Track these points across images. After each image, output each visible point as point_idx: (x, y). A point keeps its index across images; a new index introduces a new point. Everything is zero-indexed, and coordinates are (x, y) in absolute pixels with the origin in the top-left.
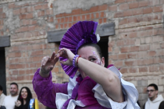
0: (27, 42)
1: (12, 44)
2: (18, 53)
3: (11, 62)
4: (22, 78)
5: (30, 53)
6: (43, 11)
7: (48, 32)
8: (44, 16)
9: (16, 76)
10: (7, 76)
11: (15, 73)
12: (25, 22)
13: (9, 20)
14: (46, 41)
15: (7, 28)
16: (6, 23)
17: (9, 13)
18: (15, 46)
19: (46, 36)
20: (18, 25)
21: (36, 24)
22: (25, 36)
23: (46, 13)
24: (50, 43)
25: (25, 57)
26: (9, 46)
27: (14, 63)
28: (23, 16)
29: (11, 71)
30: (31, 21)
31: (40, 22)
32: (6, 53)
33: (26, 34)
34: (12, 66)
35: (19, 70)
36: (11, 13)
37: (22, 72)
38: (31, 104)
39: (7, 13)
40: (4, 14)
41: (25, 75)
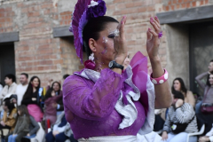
0: (34, 37)
1: (20, 39)
2: (26, 47)
3: (20, 55)
4: (30, 69)
5: (37, 47)
6: (49, 10)
7: (54, 28)
8: (49, 14)
9: (25, 67)
10: (17, 67)
11: (24, 64)
12: (33, 19)
13: (18, 17)
14: (52, 36)
15: (16, 25)
16: (15, 20)
17: (18, 12)
18: (24, 41)
19: (51, 32)
20: (26, 22)
21: (43, 21)
22: (33, 32)
23: (51, 11)
24: (55, 37)
25: (32, 51)
26: (18, 41)
27: (23, 56)
28: (30, 14)
29: (20, 63)
30: (38, 19)
31: (46, 19)
32: (16, 47)
33: (33, 30)
34: (21, 59)
35: (27, 61)
36: (20, 11)
37: (30, 64)
39: (16, 12)
40: (14, 12)
41: (33, 66)
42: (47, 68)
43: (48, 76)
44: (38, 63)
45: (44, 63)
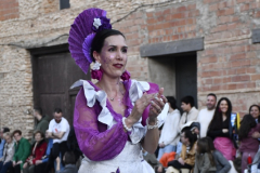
0: (225, 44)
1: (205, 47)
2: (213, 58)
3: (204, 68)
4: (218, 88)
5: (229, 57)
6: (248, 4)
7: (253, 31)
8: (248, 11)
9: (210, 86)
10: (199, 85)
11: (209, 82)
12: (224, 19)
13: (203, 18)
14: (250, 42)
15: (201, 28)
16: (199, 22)
17: (204, 9)
18: (210, 49)
19: (250, 36)
20: (215, 24)
21: (238, 21)
22: (223, 37)
23: (251, 7)
24: (255, 43)
25: (222, 62)
26: (202, 50)
27: (208, 70)
28: (221, 12)
29: (204, 79)
30: (231, 18)
31: (242, 18)
32: (198, 59)
33: (224, 34)
34: (205, 74)
35: (213, 78)
36: (206, 9)
37: (217, 81)
38: (233, 121)
39: (201, 10)
40: (198, 11)
41: (222, 84)
42: (242, 86)
43: (242, 97)
44: (229, 79)
45: (238, 79)
